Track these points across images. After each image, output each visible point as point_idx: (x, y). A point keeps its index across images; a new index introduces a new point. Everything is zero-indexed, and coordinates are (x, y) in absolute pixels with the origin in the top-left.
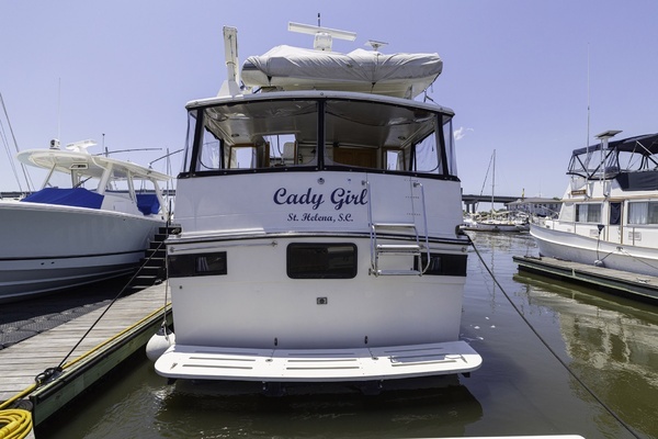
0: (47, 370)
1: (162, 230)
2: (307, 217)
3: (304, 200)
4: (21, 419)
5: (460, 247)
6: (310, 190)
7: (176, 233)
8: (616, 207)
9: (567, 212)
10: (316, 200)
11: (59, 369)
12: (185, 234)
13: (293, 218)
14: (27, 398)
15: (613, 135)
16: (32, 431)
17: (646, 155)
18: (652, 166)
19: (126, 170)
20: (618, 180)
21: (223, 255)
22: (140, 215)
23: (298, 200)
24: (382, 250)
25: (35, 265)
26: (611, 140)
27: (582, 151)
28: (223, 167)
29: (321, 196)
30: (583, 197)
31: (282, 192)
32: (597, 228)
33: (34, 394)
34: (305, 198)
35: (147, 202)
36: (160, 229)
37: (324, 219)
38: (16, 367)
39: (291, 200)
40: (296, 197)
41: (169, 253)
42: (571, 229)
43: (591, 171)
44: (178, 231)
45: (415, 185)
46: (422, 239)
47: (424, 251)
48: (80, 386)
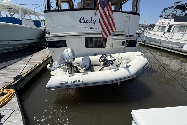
0: (16, 76)
1: (44, 32)
2: (91, 28)
3: (90, 22)
4: (11, 92)
5: (136, 38)
6: (92, 18)
7: (48, 34)
8: (170, 27)
9: (156, 28)
10: (94, 22)
11: (20, 76)
12: (51, 34)
13: (86, 28)
14: (12, 85)
15: (178, 3)
16: (15, 95)
17: (184, 10)
18: (184, 14)
19: (27, 11)
20: (174, 19)
21: (65, 41)
22: (36, 27)
23: (88, 22)
24: (115, 39)
25: (7, 43)
26: (178, 4)
27: (167, 9)
28: (58, 8)
29: (96, 20)
30: (162, 24)
31: (82, 19)
32: (163, 33)
33: (14, 83)
34: (90, 21)
35: (37, 23)
36: (43, 32)
37: (97, 29)
38: (7, 75)
39: (86, 22)
40: (87, 20)
41: (47, 41)
42: (156, 33)
43: (167, 16)
44: (49, 33)
45: (126, 17)
46: (127, 36)
47: (127, 39)
48: (29, 79)
